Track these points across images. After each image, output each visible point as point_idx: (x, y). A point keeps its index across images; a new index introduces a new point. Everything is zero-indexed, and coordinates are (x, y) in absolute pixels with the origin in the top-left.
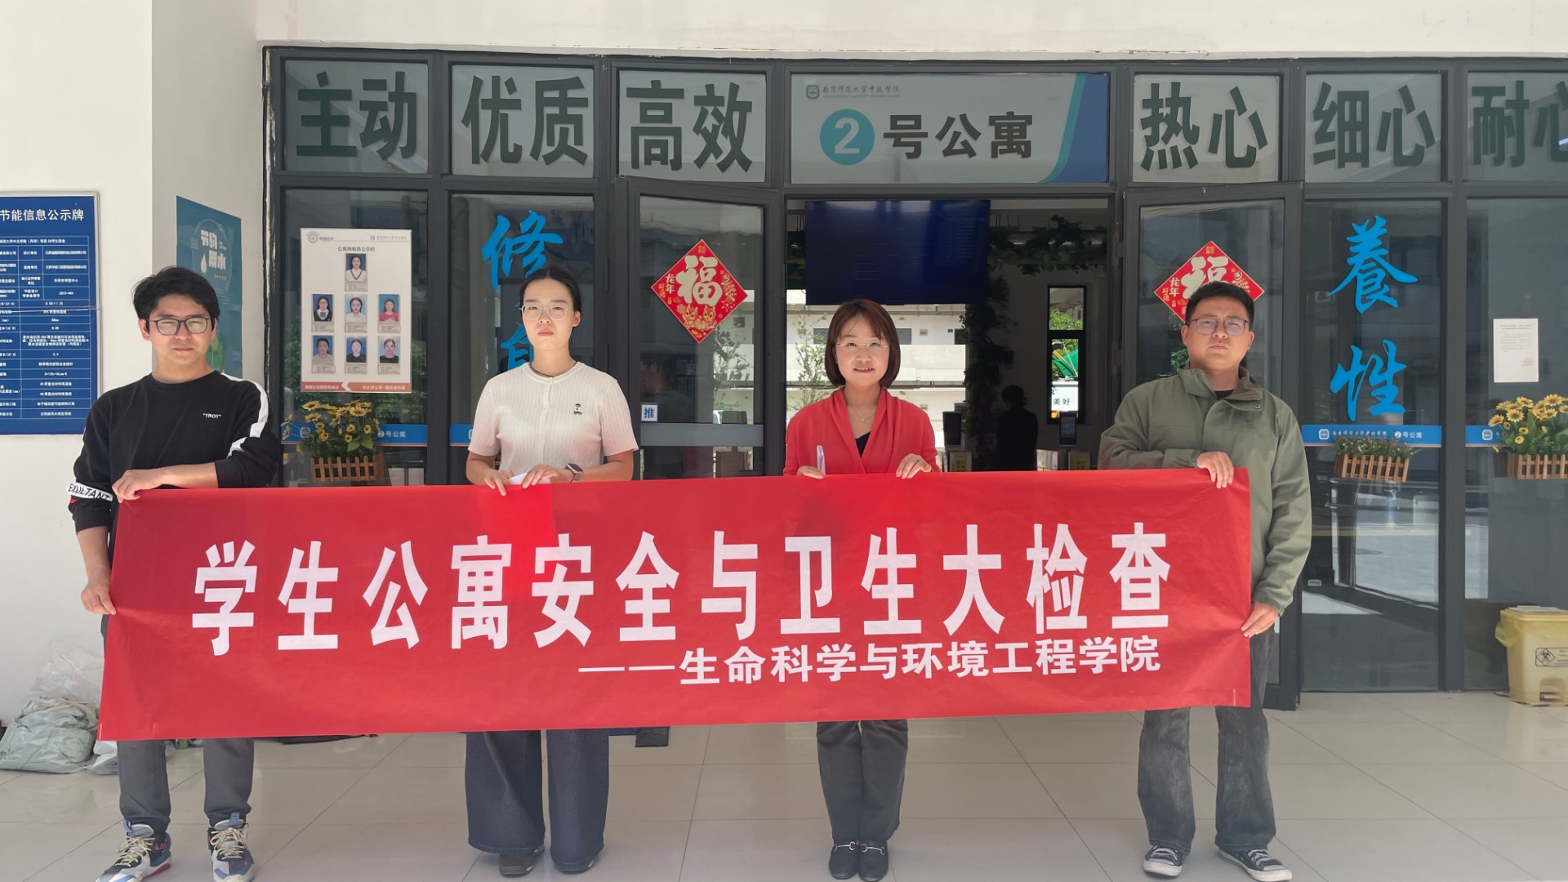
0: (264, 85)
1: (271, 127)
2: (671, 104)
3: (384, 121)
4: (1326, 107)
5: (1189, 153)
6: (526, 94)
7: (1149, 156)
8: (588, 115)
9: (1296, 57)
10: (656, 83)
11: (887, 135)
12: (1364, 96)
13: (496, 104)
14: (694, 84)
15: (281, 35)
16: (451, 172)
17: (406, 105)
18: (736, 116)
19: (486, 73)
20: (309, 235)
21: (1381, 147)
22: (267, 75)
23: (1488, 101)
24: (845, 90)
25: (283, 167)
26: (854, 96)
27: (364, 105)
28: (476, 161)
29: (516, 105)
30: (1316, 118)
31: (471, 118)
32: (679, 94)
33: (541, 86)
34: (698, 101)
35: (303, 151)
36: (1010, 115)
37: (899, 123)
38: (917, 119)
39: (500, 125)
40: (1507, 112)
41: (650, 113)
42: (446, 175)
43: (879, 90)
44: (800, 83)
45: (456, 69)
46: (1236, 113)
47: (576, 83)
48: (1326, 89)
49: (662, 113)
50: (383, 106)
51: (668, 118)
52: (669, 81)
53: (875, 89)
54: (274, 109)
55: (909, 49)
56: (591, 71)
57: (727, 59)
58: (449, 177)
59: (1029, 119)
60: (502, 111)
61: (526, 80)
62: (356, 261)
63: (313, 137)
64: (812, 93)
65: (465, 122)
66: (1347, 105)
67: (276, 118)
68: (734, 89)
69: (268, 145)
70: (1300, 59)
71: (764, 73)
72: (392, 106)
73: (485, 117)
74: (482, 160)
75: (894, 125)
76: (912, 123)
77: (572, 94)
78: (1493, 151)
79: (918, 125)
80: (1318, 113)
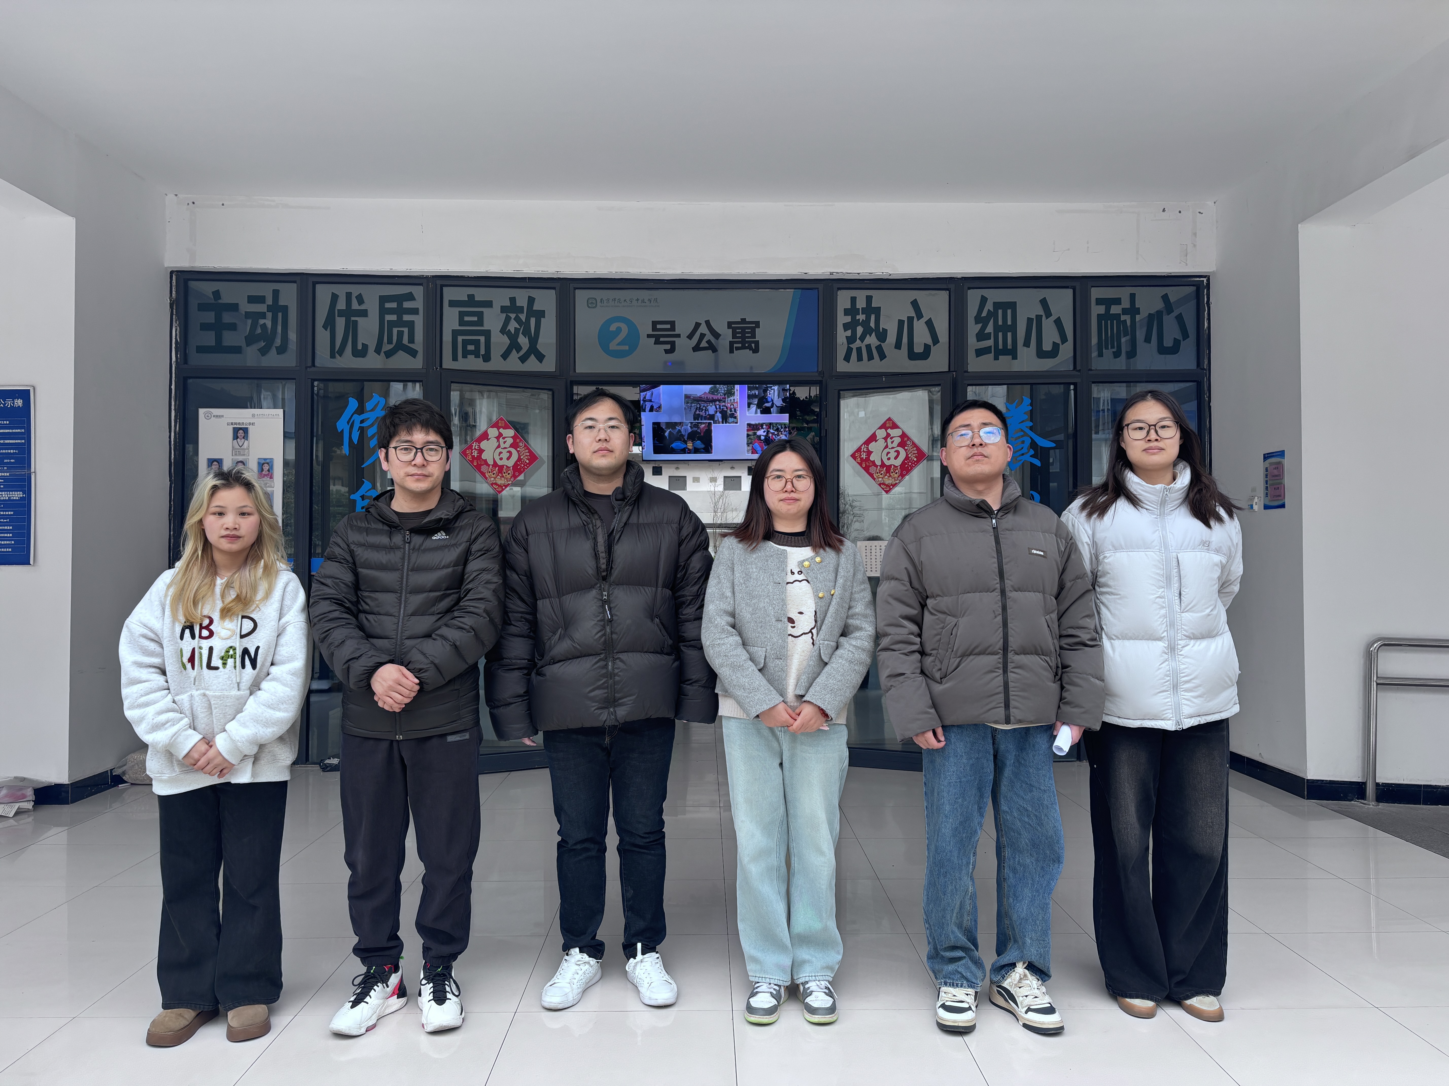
0: (171, 300)
1: (176, 331)
2: (483, 312)
3: (264, 326)
4: (984, 314)
5: (879, 349)
6: (372, 306)
7: (849, 351)
8: (419, 321)
9: (959, 276)
10: (471, 297)
11: (649, 336)
12: (1013, 306)
13: (348, 313)
14: (501, 297)
15: (184, 263)
16: (313, 365)
17: (280, 314)
18: (533, 321)
19: (341, 290)
20: (205, 413)
21: (1027, 344)
22: (174, 293)
23: (1108, 309)
24: (616, 302)
25: (186, 362)
26: (623, 306)
27: (248, 315)
28: (333, 356)
29: (364, 313)
30: (977, 323)
31: (330, 323)
32: (489, 304)
33: (383, 299)
34: (504, 309)
35: (201, 349)
36: (743, 321)
37: (659, 326)
38: (672, 324)
39: (352, 329)
40: (1123, 318)
41: (466, 319)
42: (310, 367)
43: (643, 301)
44: (581, 296)
45: (318, 287)
46: (915, 319)
47: (410, 297)
48: (984, 300)
49: (475, 319)
50: (263, 315)
51: (480, 322)
52: (481, 294)
53: (640, 301)
54: (178, 318)
55: (662, 272)
56: (421, 288)
57: (525, 278)
58: (313, 369)
59: (757, 324)
60: (353, 319)
61: (372, 295)
62: (240, 433)
63: (209, 339)
64: (592, 304)
65: (325, 327)
66: (1000, 312)
67: (180, 325)
68: (531, 300)
69: (174, 345)
70: (963, 278)
71: (554, 288)
72: (269, 315)
73: (340, 323)
74: (337, 355)
75: (654, 329)
76: (668, 326)
77: (407, 305)
78: (1113, 347)
79: (673, 328)
80: (978, 319)
